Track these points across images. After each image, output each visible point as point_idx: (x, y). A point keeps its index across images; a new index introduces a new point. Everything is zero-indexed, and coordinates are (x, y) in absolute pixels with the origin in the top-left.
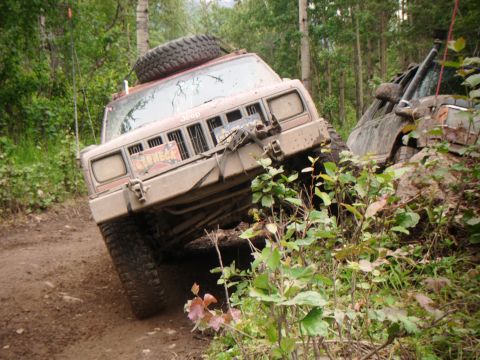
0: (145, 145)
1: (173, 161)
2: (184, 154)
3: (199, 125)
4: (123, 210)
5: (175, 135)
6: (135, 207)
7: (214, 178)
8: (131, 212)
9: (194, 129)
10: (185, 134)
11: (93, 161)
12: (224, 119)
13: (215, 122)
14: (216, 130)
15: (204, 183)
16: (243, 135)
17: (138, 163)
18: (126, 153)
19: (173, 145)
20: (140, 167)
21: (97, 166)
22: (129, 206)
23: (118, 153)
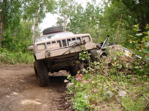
0: (51, 43)
1: (58, 47)
2: (61, 46)
3: (65, 40)
4: (44, 57)
5: (59, 41)
6: (47, 57)
7: (68, 53)
8: (46, 58)
9: (64, 41)
10: (61, 41)
11: (37, 45)
12: (71, 40)
13: (69, 40)
14: (69, 42)
15: (65, 54)
16: (77, 43)
17: (49, 47)
18: (46, 44)
19: (58, 44)
20: (49, 48)
21: (38, 46)
22: (46, 56)
23: (44, 44)
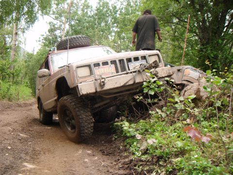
0: (101, 64)
1: (112, 73)
2: (117, 72)
3: (123, 60)
4: (94, 91)
5: (114, 62)
6: (98, 90)
7: (131, 82)
8: (96, 92)
9: (121, 61)
10: (118, 62)
11: (77, 67)
12: (133, 60)
13: (129, 60)
15: (127, 84)
16: (145, 66)
17: (98, 71)
18: (92, 66)
19: (113, 66)
20: (98, 73)
21: (79, 69)
22: (96, 89)
23: (89, 66)
